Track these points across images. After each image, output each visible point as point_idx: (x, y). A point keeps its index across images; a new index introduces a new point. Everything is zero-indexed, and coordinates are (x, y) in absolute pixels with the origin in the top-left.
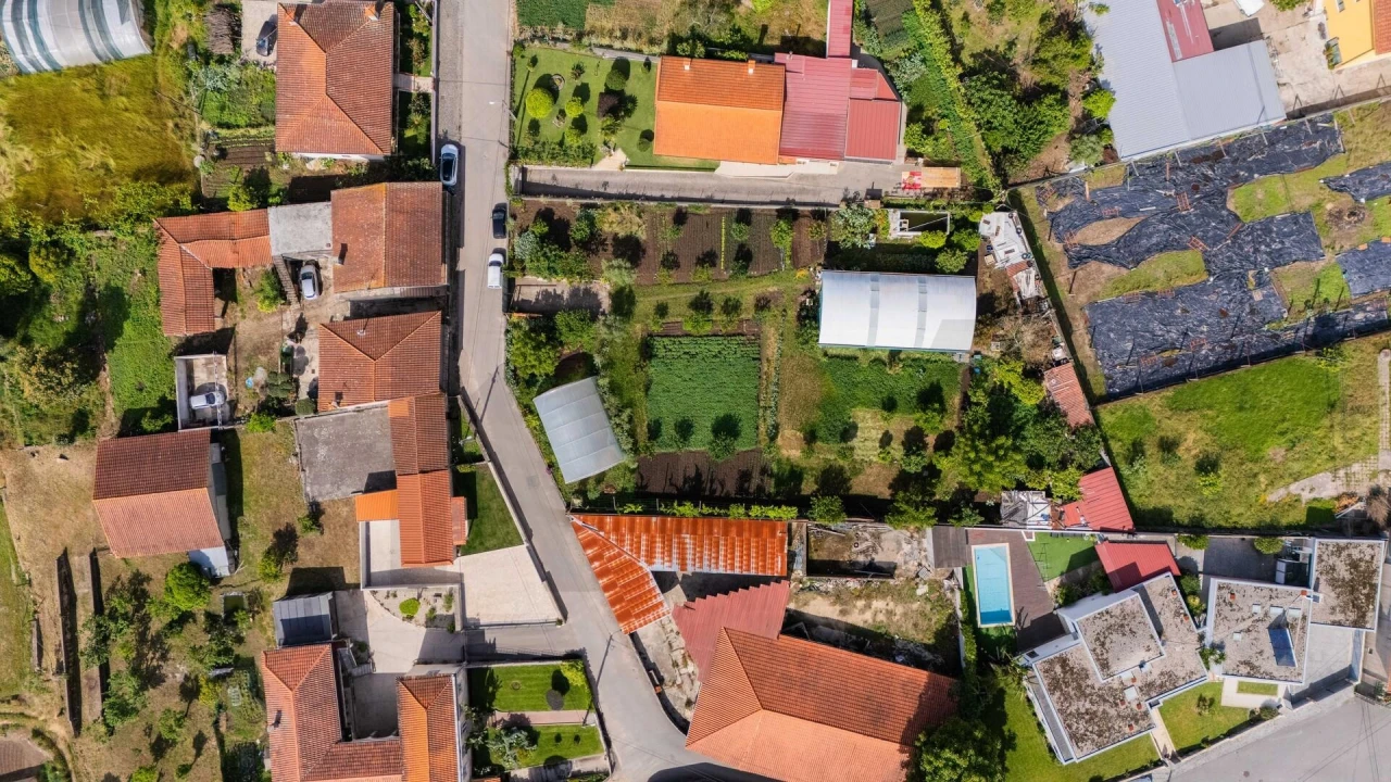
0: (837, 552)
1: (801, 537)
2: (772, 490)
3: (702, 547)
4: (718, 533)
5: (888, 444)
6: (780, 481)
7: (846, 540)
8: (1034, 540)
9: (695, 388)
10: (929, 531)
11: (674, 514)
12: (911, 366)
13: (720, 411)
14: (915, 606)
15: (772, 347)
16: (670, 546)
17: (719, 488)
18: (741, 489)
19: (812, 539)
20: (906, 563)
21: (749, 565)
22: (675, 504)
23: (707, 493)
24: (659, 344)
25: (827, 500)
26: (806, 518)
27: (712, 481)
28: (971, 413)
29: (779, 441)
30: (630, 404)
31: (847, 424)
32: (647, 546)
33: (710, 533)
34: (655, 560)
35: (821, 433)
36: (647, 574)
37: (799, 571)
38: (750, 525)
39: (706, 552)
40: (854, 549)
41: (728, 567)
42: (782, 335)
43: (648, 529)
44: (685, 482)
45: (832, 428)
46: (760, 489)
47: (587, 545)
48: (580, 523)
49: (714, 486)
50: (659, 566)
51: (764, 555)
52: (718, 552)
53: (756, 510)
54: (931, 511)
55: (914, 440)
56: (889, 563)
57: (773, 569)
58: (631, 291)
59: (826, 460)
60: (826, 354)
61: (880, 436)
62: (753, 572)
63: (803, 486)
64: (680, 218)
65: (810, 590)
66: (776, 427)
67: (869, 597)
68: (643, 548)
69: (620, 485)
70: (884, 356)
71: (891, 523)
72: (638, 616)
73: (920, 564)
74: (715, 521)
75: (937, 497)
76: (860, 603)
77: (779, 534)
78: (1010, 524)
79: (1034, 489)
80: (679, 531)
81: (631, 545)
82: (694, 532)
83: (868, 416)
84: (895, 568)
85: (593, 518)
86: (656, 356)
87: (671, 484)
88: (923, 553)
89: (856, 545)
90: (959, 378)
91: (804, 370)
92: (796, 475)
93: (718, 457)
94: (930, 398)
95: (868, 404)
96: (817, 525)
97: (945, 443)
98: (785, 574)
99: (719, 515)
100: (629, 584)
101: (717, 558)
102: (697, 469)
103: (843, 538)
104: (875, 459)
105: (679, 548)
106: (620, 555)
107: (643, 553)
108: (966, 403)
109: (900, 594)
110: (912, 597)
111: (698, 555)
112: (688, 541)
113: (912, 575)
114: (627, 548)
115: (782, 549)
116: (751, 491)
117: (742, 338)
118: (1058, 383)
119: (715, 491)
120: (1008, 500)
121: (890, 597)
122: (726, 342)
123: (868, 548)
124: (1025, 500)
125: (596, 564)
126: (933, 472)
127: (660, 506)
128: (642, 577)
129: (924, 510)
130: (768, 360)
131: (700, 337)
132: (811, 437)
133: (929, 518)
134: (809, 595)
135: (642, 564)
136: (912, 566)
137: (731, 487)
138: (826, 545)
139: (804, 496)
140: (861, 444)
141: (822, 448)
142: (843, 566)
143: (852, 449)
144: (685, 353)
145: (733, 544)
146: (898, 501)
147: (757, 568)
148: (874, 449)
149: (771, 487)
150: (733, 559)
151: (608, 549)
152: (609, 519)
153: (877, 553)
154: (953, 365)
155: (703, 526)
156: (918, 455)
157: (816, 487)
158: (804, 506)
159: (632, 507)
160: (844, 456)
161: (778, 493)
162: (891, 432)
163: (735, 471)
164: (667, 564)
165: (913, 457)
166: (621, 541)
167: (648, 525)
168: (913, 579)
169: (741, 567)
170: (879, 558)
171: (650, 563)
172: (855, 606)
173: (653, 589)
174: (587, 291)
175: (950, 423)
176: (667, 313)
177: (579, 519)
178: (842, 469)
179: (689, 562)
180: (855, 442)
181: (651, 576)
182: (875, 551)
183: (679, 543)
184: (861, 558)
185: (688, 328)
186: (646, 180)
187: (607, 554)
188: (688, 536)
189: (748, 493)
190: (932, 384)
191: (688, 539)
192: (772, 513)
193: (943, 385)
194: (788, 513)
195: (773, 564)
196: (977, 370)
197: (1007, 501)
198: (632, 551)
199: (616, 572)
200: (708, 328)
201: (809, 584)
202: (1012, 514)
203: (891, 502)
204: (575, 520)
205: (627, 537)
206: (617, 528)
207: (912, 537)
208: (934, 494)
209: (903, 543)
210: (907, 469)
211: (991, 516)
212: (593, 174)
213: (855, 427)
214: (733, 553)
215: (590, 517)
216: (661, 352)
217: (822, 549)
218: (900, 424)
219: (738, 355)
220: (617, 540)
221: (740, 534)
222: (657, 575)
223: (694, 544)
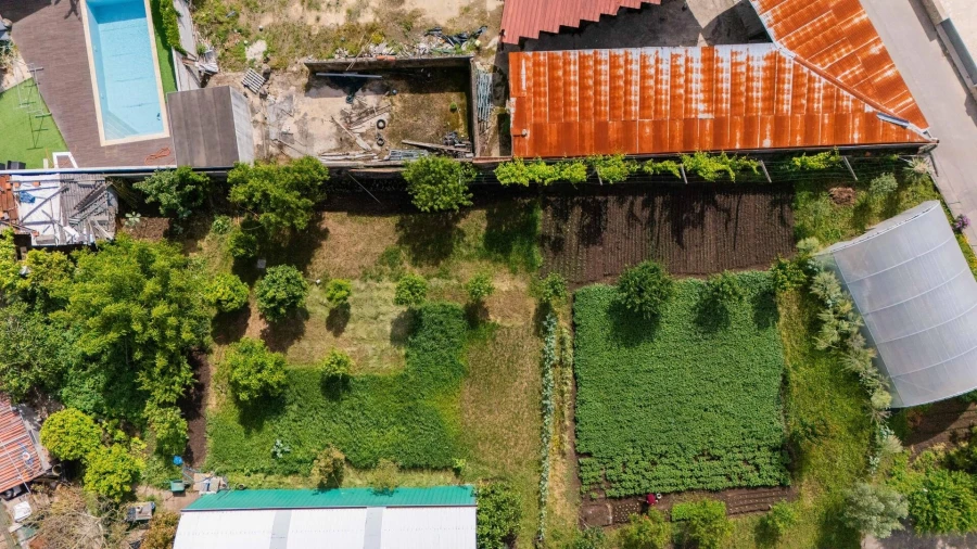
0: (416, 111)
1: (482, 131)
2: (540, 214)
3: (673, 97)
4: (642, 125)
5: (333, 313)
6: (527, 230)
7: (402, 134)
8: (55, 155)
9: (697, 393)
10: (246, 156)
11: (730, 156)
12: (300, 462)
13: (648, 353)
14: (267, 20)
15: (557, 478)
16: (735, 94)
17: (637, 209)
18: (596, 212)
19: (462, 131)
20: (289, 98)
21: (583, 67)
22: (732, 174)
23: (659, 200)
24: (770, 473)
25: (442, 202)
26: (478, 168)
27: (651, 221)
28: (177, 388)
29: (532, 305)
30: (813, 355)
31: (412, 346)
32: (780, 91)
33: (657, 126)
34: (763, 63)
35: (458, 325)
36: (779, 36)
37: (483, 69)
38: (582, 148)
39: (665, 87)
40: (385, 117)
41: (622, 61)
42: (541, 504)
43: (779, 123)
44: (702, 216)
45: (438, 335)
46: (562, 214)
47: (896, 84)
48: (911, 126)
49: (646, 213)
50: (757, 53)
51: (553, 89)
52: (643, 88)
53: (578, 172)
54: (238, 194)
55: (286, 323)
56: (319, 95)
57: (537, 64)
59: (444, 275)
60: (457, 471)
61: (350, 326)
62: (574, 55)
63: (485, 225)
65: (460, 36)
66: (541, 330)
67: (352, 31)
68: (788, 86)
69: (824, 205)
70: (350, 476)
71: (316, 167)
73: (263, 96)
74: (648, 149)
75: (238, 221)
76: (367, 18)
77: (527, 132)
78: (90, 180)
79: (51, 249)
80: (719, 124)
81: (811, 90)
82: (689, 124)
83: (373, 362)
84: (308, 88)
85: (887, 136)
86: (773, 450)
87: (728, 211)
88: (259, 117)
89: (381, 125)
90: (210, 443)
91: (494, 438)
92: (497, 245)
93: (655, 270)
94: (261, 407)
95: (376, 383)
96: (456, 155)
97: (229, 323)
98: (512, 56)
99: (642, 160)
100: (813, 14)
101: (644, 77)
102: (680, 242)
103: (406, 136)
104: (357, 283)
105: (719, 91)
107: (789, 76)
108: (191, 405)
109: (297, 39)
110: (273, 36)
111: (682, 81)
112: (701, 107)
113: (276, 77)
114: (820, 83)
115: (520, 104)
116: (578, 210)
117: (613, 492)
118: (18, 454)
119: (645, 205)
120: (100, 226)
121: (315, 32)
122: (645, 484)
123: (360, 119)
124: (68, 229)
125: (875, 50)
126: (246, 269)
127: (759, 168)
128: (788, 30)
129: (251, 196)
130: (563, 454)
131: (690, 490)
132: (474, 315)
133: (242, 181)
134: (462, 27)
135: (789, 55)
136: (277, 91)
137: (616, 215)
138: (436, 121)
139: (481, 208)
140: (384, 309)
141: (454, 297)
142: (402, 84)
143: (399, 302)
144: (719, 458)
145: (613, 107)
146: (307, 209)
147: (567, 63)
148: (359, 303)
149: (542, 218)
150: (613, 78)
151: (856, 79)
152: (856, 137)
153: (343, 112)
154: (222, 467)
155: (672, 137)
156: (273, 300)
157: (460, 226)
158: (486, 189)
159: (815, 162)
160: (412, 288)
161: (529, 209)
162: (329, 335)
163: (610, 245)
164: (741, 58)
165: (282, 295)
166: (832, 98)
167: (778, 133)
168: (273, 69)
169: (597, 62)
170: (337, 103)
171: (775, 59)
172: (377, 12)
175: (222, 359)
176: (757, 529)
177: (913, 134)
178: (416, 262)
179: (697, 65)
180: (396, 311)
181: (771, 32)
182: (346, 116)
183: (719, 101)
184: (370, 100)
185: (717, 506)
187: (857, 70)
188: (700, 116)
189: (585, 206)
190: (259, 429)
191: (700, 109)
192: (543, 171)
193: (241, 429)
194: (513, 172)
195: (536, 74)
196: (178, 460)
197: (102, 223)
198: (811, 80)
199: (837, 36)
200: (681, 508)
201: (464, 48)
202: (90, 200)
203: (319, 209)
204: (920, 131)
205: (818, 106)
206: (840, 121)
207: (281, 146)
208: (244, 225)
209: (297, 136)
210: (293, 272)
211: (129, 195)
213: (396, 339)
214: (613, 89)
215: (893, 138)
216: (763, 457)
217: (442, 112)
218: (316, 351)
219: (619, 460)
220: (839, 98)
221: (602, 127)
222: (762, 37)
223: (688, 101)
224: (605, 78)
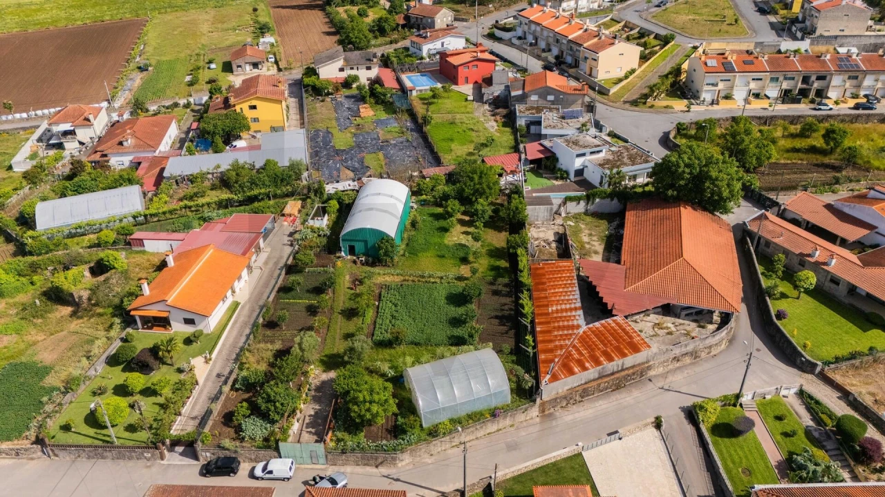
3: (558, 301)
15: (393, 279)
16: (561, 317)
18: (507, 294)
21: (569, 277)
23: (513, 312)
27: (502, 310)
32: (563, 330)
33: (545, 298)
34: (576, 324)
39: (562, 298)
41: (572, 286)
43: (548, 332)
44: (504, 325)
46: (506, 284)
47: (571, 372)
48: (548, 377)
49: (506, 309)
50: (581, 322)
51: (559, 271)
52: (561, 292)
57: (569, 267)
58: (326, 356)
64: (271, 325)
68: (566, 332)
72: (631, 337)
77: (541, 266)
80: (547, 314)
81: (564, 340)
82: (547, 306)
85: (543, 367)
92: (493, 271)
100: (602, 342)
101: (566, 292)
105: (562, 313)
106: (574, 347)
107: (570, 332)
111: (566, 302)
114: (567, 342)
123: (545, 242)
125: (587, 365)
128: (593, 332)
131: (378, 314)
135: (581, 331)
137: (506, 299)
145: (553, 285)
149: (504, 279)
151: (571, 355)
152: (542, 357)
161: (509, 275)
164: (578, 318)
166: (561, 347)
167: (544, 332)
171: (578, 327)
173: (602, 325)
174: (318, 389)
177: (545, 377)
179: (573, 306)
181: (591, 326)
182: (547, 240)
183: (557, 313)
186: (228, 346)
187: (576, 356)
188: (550, 309)
191: (553, 308)
198: (569, 339)
199: (593, 350)
204: (546, 380)
205: (557, 343)
206: (550, 351)
212: (204, 385)
215: (542, 370)
220: (561, 350)
221: (544, 284)
223: (557, 305)
224: (556, 283)
